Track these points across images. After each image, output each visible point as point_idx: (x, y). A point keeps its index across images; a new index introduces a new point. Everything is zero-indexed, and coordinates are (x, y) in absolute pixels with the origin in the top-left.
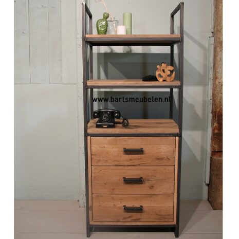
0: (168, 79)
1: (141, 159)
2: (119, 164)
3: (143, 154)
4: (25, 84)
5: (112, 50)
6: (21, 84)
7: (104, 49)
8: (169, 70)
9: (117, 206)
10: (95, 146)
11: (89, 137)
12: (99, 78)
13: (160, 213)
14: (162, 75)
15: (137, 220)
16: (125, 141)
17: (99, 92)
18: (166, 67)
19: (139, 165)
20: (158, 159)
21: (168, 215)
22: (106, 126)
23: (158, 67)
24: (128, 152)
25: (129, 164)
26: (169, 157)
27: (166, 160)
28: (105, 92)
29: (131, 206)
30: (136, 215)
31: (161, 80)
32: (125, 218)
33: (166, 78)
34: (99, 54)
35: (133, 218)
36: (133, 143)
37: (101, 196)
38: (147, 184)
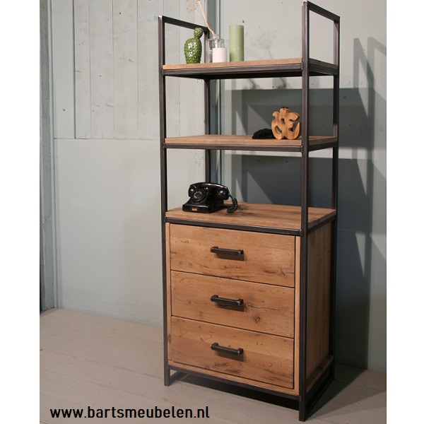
0: (290, 135)
1: (240, 268)
2: (209, 273)
3: (243, 260)
4: (132, 139)
5: (254, 85)
6: (126, 139)
7: (242, 84)
8: (291, 120)
9: (205, 341)
10: (175, 238)
11: (167, 224)
12: (234, 132)
13: (271, 369)
14: (280, 128)
15: (235, 372)
16: (217, 235)
17: (234, 156)
18: (287, 116)
19: (238, 278)
20: (266, 272)
21: (284, 375)
22: (196, 210)
23: (275, 114)
24: (220, 253)
25: (223, 275)
26: (284, 271)
27: (279, 275)
28: (244, 157)
29: (226, 345)
30: (233, 364)
31: (279, 136)
32: (216, 365)
33: (287, 134)
34: (234, 92)
35: (229, 368)
36: (229, 240)
37: (183, 321)
38: (250, 313)
